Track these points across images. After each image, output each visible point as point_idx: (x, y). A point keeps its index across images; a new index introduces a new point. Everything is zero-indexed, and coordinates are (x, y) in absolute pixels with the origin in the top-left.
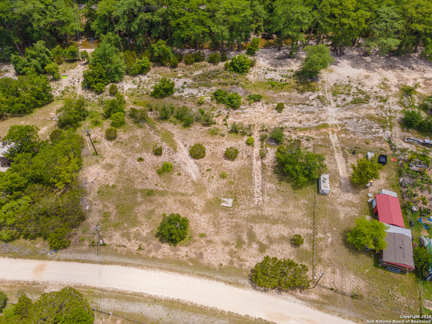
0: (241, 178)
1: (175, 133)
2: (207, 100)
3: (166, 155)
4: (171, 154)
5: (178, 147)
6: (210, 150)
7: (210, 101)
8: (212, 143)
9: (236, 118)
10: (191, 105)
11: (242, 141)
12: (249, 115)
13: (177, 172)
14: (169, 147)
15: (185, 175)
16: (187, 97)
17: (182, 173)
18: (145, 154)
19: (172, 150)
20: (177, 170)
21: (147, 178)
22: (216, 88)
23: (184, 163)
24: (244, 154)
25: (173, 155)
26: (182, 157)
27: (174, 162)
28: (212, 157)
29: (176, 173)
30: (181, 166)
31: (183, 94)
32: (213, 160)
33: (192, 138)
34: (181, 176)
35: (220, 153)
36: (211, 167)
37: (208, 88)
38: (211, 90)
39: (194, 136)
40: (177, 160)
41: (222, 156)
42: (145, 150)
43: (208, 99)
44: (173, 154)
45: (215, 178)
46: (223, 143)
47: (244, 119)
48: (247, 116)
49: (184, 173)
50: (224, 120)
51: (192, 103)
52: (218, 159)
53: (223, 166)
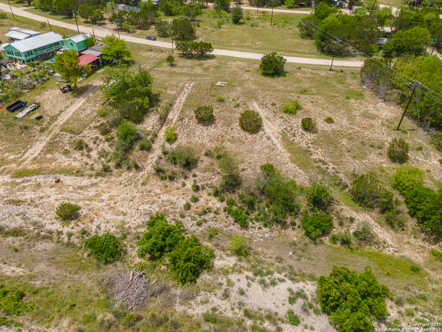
0: (201, 98)
1: (290, 164)
2: (224, 256)
3: (295, 125)
4: (289, 129)
5: (280, 140)
6: (232, 129)
7: (217, 253)
8: (229, 140)
9: (172, 203)
10: (266, 251)
11: (180, 143)
12: (141, 208)
13: (276, 107)
14: (294, 140)
15: (266, 105)
16: (276, 275)
17: (271, 106)
18: (326, 129)
19: (289, 135)
20: (277, 109)
21: (312, 102)
22: (190, 312)
23: (269, 119)
24: (186, 123)
25: (285, 126)
26: (272, 126)
27: (282, 118)
28: (231, 120)
29: (278, 106)
30: (272, 114)
31: (289, 284)
32: (230, 116)
33: (260, 152)
34: (271, 103)
35: (219, 125)
36: (234, 109)
37: (214, 309)
38: (207, 302)
39: (256, 155)
40: (279, 121)
41: (217, 121)
42: (329, 135)
43: (221, 257)
44: (286, 129)
45: (231, 99)
46: (211, 141)
47: (156, 199)
48: (147, 207)
49: (267, 106)
50: (196, 200)
51: (261, 257)
52: (224, 118)
53: (218, 110)
